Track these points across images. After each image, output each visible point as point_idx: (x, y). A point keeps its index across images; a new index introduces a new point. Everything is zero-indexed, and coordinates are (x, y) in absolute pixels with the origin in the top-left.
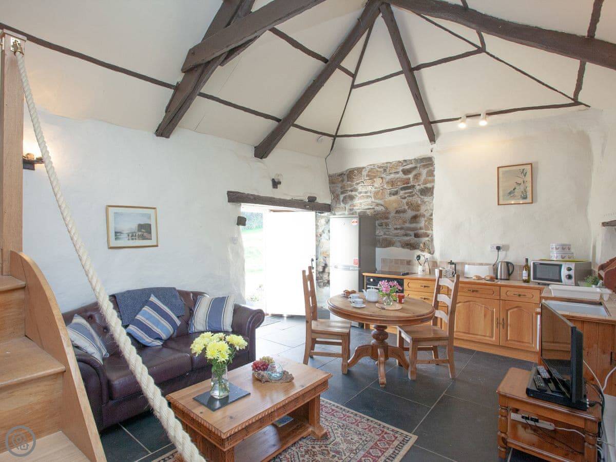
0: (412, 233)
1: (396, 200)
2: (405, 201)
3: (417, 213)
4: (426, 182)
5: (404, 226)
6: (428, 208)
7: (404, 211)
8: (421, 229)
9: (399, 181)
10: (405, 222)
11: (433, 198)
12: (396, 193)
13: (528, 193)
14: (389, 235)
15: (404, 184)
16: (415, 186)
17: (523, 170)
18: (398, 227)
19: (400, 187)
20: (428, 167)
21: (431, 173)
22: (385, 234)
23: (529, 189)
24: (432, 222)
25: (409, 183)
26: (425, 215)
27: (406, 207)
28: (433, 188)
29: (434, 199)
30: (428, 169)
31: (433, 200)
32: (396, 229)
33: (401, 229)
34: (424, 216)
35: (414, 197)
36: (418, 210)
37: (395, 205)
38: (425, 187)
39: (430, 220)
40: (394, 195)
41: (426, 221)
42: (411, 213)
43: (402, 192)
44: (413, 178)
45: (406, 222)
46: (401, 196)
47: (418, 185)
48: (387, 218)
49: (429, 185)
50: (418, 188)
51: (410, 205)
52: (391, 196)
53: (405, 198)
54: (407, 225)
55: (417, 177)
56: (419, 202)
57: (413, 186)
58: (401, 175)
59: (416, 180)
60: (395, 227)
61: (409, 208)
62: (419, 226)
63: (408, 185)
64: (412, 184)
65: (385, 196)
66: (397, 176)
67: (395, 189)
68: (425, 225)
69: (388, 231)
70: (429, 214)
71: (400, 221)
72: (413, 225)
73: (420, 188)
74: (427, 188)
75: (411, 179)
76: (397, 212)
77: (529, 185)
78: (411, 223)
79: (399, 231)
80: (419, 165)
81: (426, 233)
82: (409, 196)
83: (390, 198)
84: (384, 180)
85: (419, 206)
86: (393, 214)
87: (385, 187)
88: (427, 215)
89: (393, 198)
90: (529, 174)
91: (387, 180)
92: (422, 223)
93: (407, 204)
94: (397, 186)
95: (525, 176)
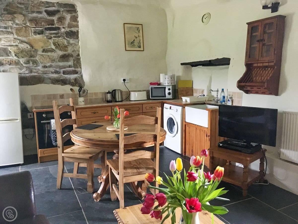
0: (61, 71)
1: (41, 39)
2: (51, 41)
3: (65, 53)
4: (70, 26)
5: (52, 64)
6: (75, 49)
7: (52, 51)
8: (70, 66)
9: (43, 21)
10: (53, 61)
12: (41, 33)
13: (141, 44)
14: (37, 72)
15: (49, 25)
17: (138, 28)
18: (47, 65)
19: (45, 27)
20: (71, 13)
21: (75, 19)
23: (141, 41)
24: (80, 61)
25: (54, 25)
26: (72, 55)
27: (54, 47)
28: (78, 32)
29: (80, 42)
30: (72, 15)
31: (78, 42)
32: (45, 67)
33: (50, 66)
35: (60, 38)
36: (66, 51)
38: (70, 30)
39: (78, 59)
40: (39, 34)
41: (74, 60)
42: (59, 53)
43: (47, 33)
45: (55, 61)
46: (47, 36)
47: (63, 28)
48: (34, 56)
49: (73, 29)
50: (63, 30)
51: (57, 45)
52: (36, 35)
53: (51, 38)
54: (56, 63)
55: (61, 19)
56: (66, 43)
57: (59, 29)
58: (44, 15)
59: (60, 22)
61: (56, 48)
62: (67, 64)
63: (54, 26)
64: (57, 26)
65: (29, 34)
66: (40, 16)
68: (74, 64)
70: (76, 55)
71: (48, 59)
72: (62, 64)
73: (66, 31)
74: (72, 31)
75: (56, 22)
76: (44, 51)
77: (141, 39)
78: (59, 61)
79: (47, 69)
80: (62, 10)
81: (75, 70)
82: (55, 37)
83: (35, 36)
85: (66, 47)
86: (40, 52)
87: (28, 24)
89: (38, 37)
90: (141, 31)
91: (29, 18)
92: (71, 62)
93: (54, 44)
94: (41, 25)
95: (139, 32)
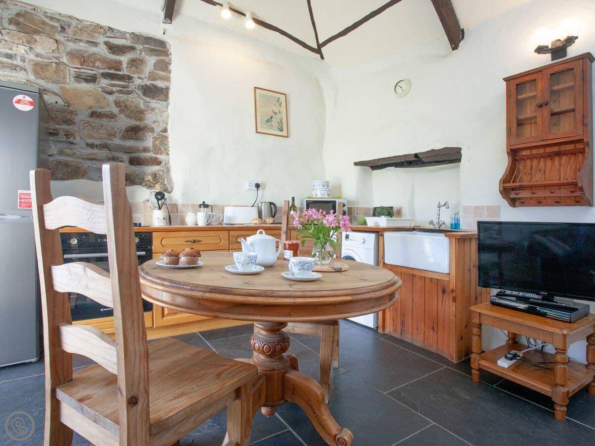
0: (126, 157)
1: (90, 91)
2: (111, 98)
3: (138, 123)
4: (152, 77)
5: (109, 142)
6: (160, 118)
7: (112, 116)
8: (145, 150)
9: (99, 60)
10: (112, 135)
11: (168, 104)
12: (92, 79)
13: (283, 126)
14: (73, 155)
15: (110, 69)
16: (133, 77)
17: (279, 98)
18: (97, 142)
19: (101, 71)
20: (158, 55)
21: (164, 66)
22: (61, 153)
23: (284, 120)
24: (168, 141)
25: (120, 71)
27: (115, 110)
28: (167, 89)
29: (170, 107)
30: (158, 58)
31: (167, 107)
32: (92, 146)
33: (104, 146)
34: (152, 130)
35: (131, 96)
36: (141, 119)
37: (89, 101)
38: (153, 85)
39: (163, 138)
40: (87, 81)
41: (155, 139)
42: (124, 122)
43: (104, 82)
44: (128, 64)
45: (115, 136)
46: (103, 88)
47: (139, 78)
48: (69, 122)
49: (160, 84)
50: (138, 82)
51: (123, 107)
52: (79, 82)
53: (111, 93)
54: (117, 141)
55: (136, 63)
56: (142, 106)
58: (102, 50)
59: (133, 68)
60: (90, 141)
61: (120, 112)
62: (140, 145)
63: (120, 73)
64: (125, 73)
65: (64, 78)
66: (94, 49)
67: (91, 72)
68: (154, 146)
69: (71, 149)
70: (160, 129)
71: (102, 131)
72: (130, 143)
73: (144, 84)
74: (155, 87)
75: (124, 65)
76: (94, 114)
77: (284, 116)
78: (124, 138)
79: (95, 151)
80: (139, 47)
81: (155, 157)
82: (121, 92)
83: (76, 84)
84: (61, 48)
85: (142, 112)
86: (82, 116)
87: (65, 60)
88: (158, 129)
89: (84, 86)
90: (283, 104)
91: (68, 49)
92: (149, 141)
93: (117, 104)
94: (94, 67)
95: (280, 105)
